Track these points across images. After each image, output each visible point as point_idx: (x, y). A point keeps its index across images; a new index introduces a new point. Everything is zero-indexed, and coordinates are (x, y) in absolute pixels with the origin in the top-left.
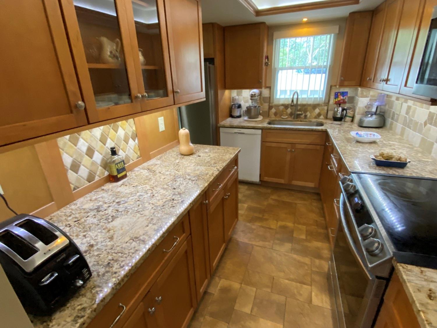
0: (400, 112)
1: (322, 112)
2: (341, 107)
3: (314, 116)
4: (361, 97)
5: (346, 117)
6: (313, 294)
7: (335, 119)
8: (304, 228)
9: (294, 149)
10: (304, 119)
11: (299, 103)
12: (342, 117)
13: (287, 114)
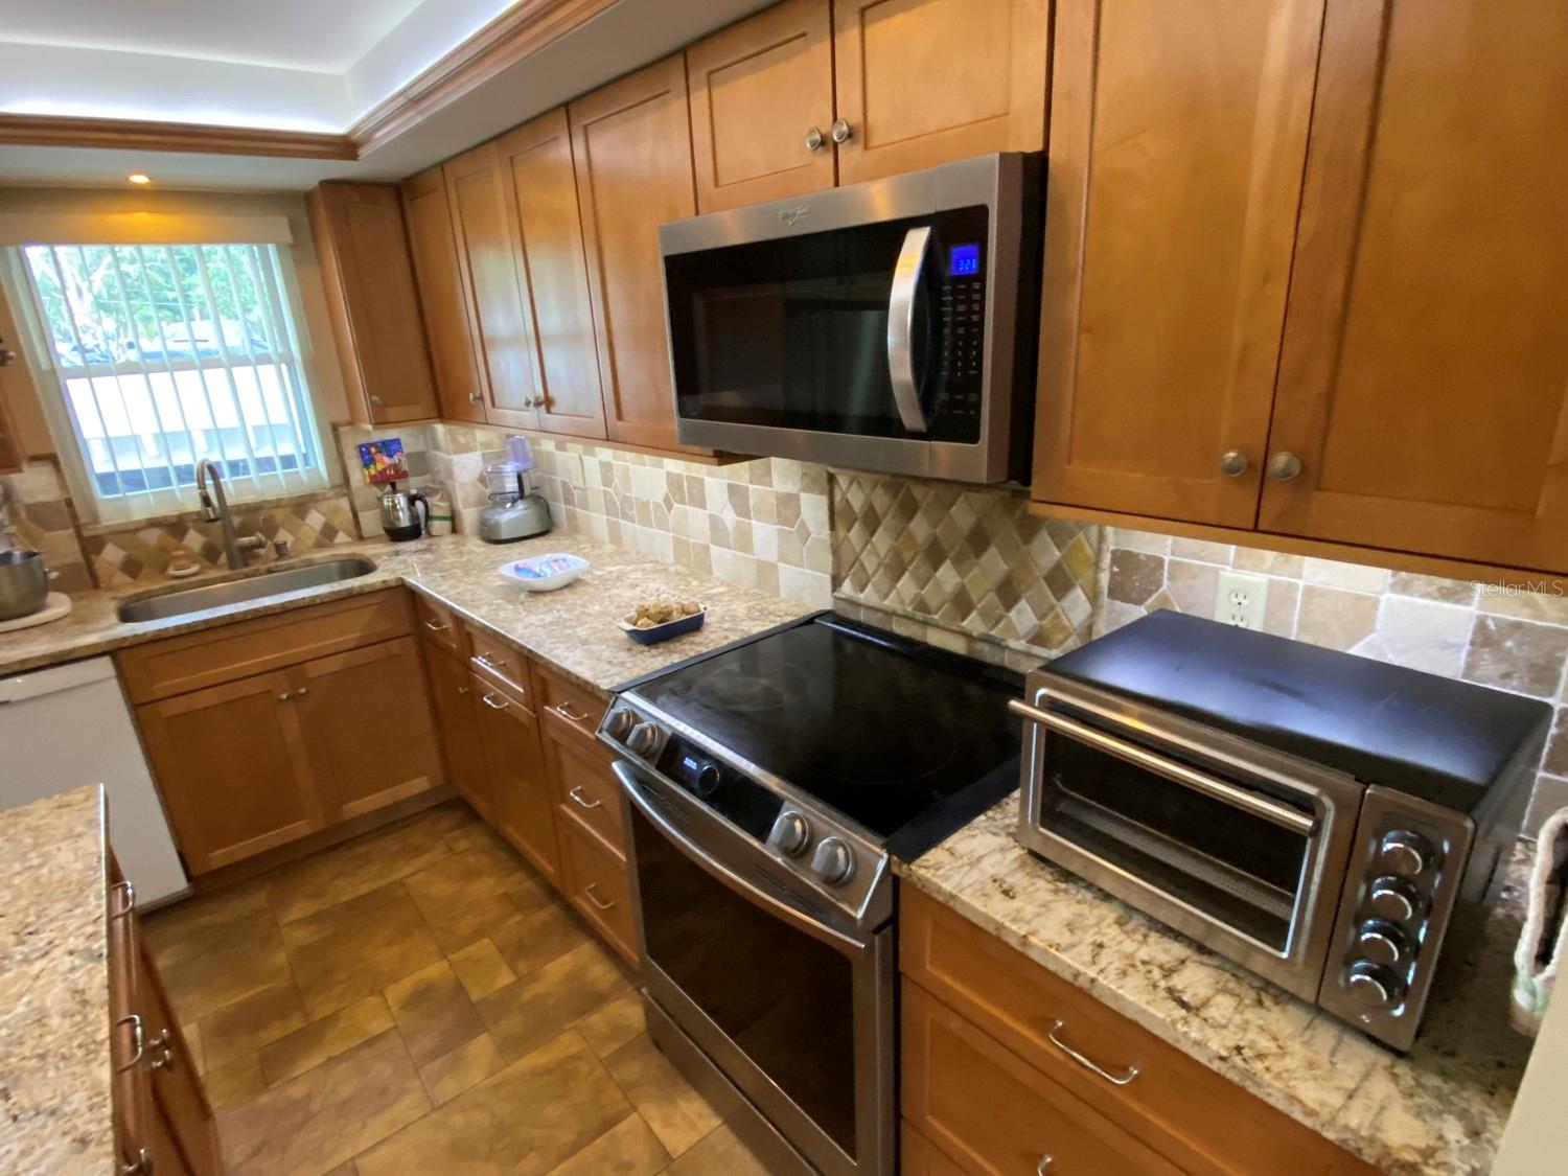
0: (585, 483)
1: (336, 522)
2: (400, 492)
3: (310, 542)
4: (457, 452)
5: (430, 523)
6: (656, 1127)
7: (397, 535)
8: (485, 947)
9: (303, 687)
10: (277, 559)
11: (230, 502)
12: (416, 523)
13: (191, 558)
